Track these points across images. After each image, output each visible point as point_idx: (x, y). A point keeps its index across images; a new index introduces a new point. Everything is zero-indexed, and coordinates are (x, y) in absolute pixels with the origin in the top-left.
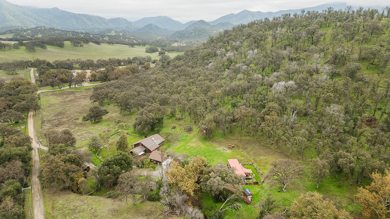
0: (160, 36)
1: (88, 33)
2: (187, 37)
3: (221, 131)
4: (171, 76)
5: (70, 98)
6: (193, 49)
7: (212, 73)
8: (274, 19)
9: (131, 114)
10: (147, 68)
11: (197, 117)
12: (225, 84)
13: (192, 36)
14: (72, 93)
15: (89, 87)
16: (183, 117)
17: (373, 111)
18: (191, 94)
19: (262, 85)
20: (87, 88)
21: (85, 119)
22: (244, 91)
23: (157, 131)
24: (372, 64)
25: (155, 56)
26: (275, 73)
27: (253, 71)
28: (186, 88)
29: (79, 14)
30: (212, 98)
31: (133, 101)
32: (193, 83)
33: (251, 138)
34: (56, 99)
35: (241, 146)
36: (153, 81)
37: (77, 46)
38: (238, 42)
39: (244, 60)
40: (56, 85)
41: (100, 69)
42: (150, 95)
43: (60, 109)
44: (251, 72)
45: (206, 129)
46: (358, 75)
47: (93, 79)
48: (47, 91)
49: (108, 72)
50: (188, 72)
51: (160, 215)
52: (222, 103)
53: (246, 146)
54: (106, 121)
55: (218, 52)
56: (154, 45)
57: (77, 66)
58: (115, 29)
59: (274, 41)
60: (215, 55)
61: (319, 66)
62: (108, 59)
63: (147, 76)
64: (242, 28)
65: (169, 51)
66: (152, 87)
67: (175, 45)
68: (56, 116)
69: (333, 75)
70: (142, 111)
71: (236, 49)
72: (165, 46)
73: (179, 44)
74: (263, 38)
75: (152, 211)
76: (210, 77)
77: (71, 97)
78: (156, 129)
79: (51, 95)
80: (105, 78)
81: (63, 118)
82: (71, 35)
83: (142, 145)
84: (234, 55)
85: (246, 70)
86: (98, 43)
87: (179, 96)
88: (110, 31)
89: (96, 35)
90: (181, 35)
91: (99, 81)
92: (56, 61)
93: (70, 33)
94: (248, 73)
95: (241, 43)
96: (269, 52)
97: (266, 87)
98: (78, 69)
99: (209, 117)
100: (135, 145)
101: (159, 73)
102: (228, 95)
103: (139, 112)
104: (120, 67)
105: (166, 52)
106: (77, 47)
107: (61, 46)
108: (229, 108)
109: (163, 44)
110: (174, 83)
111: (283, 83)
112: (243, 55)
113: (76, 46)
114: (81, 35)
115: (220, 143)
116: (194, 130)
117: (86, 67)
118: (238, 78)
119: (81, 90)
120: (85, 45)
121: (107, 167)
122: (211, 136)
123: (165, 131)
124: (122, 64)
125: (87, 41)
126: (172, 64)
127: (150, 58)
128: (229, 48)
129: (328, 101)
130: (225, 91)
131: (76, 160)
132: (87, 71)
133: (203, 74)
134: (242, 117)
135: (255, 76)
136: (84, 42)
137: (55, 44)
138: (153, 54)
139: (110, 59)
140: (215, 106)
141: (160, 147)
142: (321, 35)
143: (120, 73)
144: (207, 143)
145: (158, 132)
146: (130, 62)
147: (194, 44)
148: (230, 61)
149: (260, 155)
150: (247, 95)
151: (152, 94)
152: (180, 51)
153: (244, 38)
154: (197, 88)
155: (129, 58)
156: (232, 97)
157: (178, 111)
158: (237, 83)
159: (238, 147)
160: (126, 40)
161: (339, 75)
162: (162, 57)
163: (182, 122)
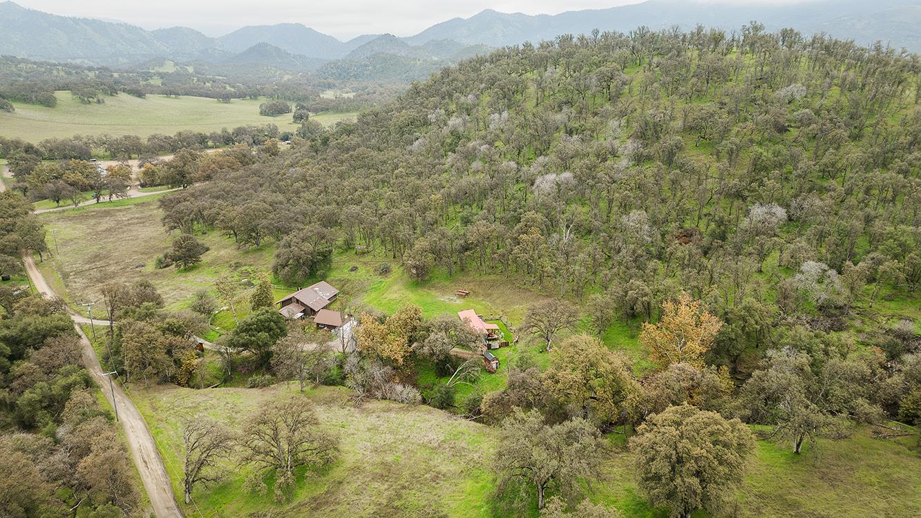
0: (287, 74)
1: (106, 69)
2: (355, 76)
3: (445, 269)
4: (337, 170)
5: (106, 226)
6: (377, 108)
7: (421, 161)
8: (542, 45)
9: (260, 250)
10: (273, 152)
11: (397, 245)
12: (448, 181)
13: (368, 72)
14: (107, 213)
15: (145, 200)
16: (370, 248)
17: (696, 219)
18: (382, 205)
19: (517, 181)
20: (139, 201)
21: (162, 264)
22: (484, 194)
23: (321, 276)
24: (704, 138)
25: (285, 124)
26: (541, 159)
27: (501, 155)
28: (371, 193)
29: (74, 19)
30: (425, 209)
31: (265, 222)
32: (383, 182)
33: (498, 277)
34: (74, 229)
35: (480, 291)
36: (297, 180)
37: (90, 102)
38: (470, 96)
39: (483, 133)
40: (65, 197)
41: (161, 158)
42: (297, 209)
43: (94, 249)
44: (497, 157)
45: (416, 267)
46: (679, 158)
47: (149, 181)
48: (48, 211)
49: (185, 164)
50: (372, 159)
51: (349, 400)
52: (444, 219)
53: (489, 291)
54: (210, 265)
55: (432, 117)
56: (278, 96)
57: (101, 151)
58: (171, 57)
59: (540, 93)
60: (426, 123)
61: (617, 143)
62: (175, 133)
63: (283, 171)
64: (478, 65)
65: (316, 111)
66: (297, 192)
67: (329, 95)
68: (89, 262)
69: (639, 159)
70: (289, 239)
71: (467, 109)
72: (306, 98)
73: (338, 94)
74: (521, 88)
75: (333, 397)
76: (418, 169)
77: (106, 223)
78: (319, 273)
79: (58, 219)
80: (179, 178)
81: (109, 265)
82: (62, 74)
83: (298, 301)
84: (464, 124)
85: (488, 152)
86: (140, 94)
87: (357, 208)
88: (161, 61)
89: (127, 72)
90: (341, 72)
91: (163, 185)
92: (47, 141)
93: (60, 68)
94: (491, 160)
95: (477, 97)
96: (529, 117)
97: (524, 185)
98: (103, 158)
99: (421, 244)
100: (283, 302)
101: (307, 163)
102: (455, 203)
103: (282, 243)
104: (210, 152)
105: (311, 114)
106: (88, 106)
107: (49, 103)
108: (458, 227)
109: (300, 93)
110: (346, 183)
111: (551, 177)
112: (481, 124)
113: (85, 103)
114: (89, 74)
115: (443, 290)
116: (395, 270)
117: (123, 153)
118: (472, 170)
119: (126, 207)
120: (108, 100)
121: (244, 334)
122: (426, 278)
123: (337, 276)
124: (210, 143)
125: (112, 91)
126: (333, 143)
127: (276, 128)
128: (453, 107)
129: (625, 207)
130: (449, 195)
131: (181, 329)
132: (130, 162)
133: (404, 164)
134: (480, 240)
135: (503, 164)
136: (105, 92)
137: (34, 99)
138: (278, 118)
139: (180, 134)
140: (432, 225)
141: (331, 303)
142: (624, 83)
143: (213, 166)
144: (420, 291)
145: (323, 278)
146: (227, 140)
147: (374, 93)
148: (456, 135)
149: (513, 303)
150: (489, 201)
151: (302, 206)
152: (342, 112)
153: (483, 85)
154: (393, 191)
155: (224, 131)
156: (462, 207)
157: (358, 239)
158: (471, 179)
159: (476, 294)
160: (208, 85)
161: (649, 158)
162: (303, 124)
163: (368, 258)
